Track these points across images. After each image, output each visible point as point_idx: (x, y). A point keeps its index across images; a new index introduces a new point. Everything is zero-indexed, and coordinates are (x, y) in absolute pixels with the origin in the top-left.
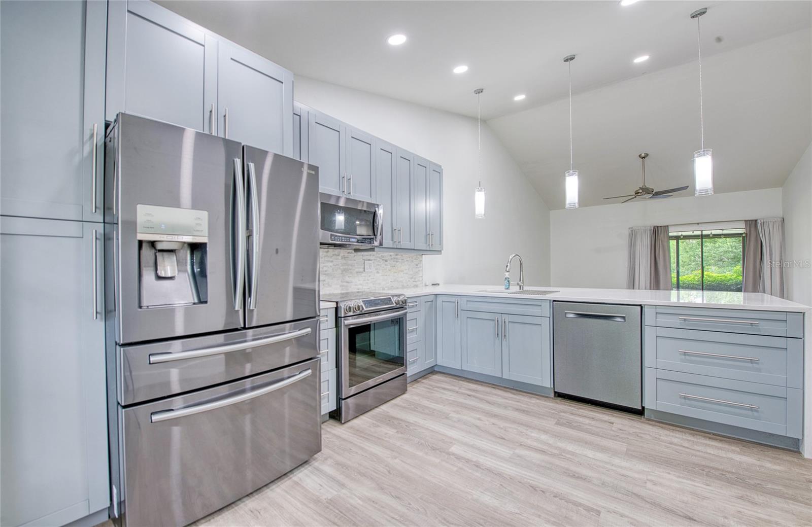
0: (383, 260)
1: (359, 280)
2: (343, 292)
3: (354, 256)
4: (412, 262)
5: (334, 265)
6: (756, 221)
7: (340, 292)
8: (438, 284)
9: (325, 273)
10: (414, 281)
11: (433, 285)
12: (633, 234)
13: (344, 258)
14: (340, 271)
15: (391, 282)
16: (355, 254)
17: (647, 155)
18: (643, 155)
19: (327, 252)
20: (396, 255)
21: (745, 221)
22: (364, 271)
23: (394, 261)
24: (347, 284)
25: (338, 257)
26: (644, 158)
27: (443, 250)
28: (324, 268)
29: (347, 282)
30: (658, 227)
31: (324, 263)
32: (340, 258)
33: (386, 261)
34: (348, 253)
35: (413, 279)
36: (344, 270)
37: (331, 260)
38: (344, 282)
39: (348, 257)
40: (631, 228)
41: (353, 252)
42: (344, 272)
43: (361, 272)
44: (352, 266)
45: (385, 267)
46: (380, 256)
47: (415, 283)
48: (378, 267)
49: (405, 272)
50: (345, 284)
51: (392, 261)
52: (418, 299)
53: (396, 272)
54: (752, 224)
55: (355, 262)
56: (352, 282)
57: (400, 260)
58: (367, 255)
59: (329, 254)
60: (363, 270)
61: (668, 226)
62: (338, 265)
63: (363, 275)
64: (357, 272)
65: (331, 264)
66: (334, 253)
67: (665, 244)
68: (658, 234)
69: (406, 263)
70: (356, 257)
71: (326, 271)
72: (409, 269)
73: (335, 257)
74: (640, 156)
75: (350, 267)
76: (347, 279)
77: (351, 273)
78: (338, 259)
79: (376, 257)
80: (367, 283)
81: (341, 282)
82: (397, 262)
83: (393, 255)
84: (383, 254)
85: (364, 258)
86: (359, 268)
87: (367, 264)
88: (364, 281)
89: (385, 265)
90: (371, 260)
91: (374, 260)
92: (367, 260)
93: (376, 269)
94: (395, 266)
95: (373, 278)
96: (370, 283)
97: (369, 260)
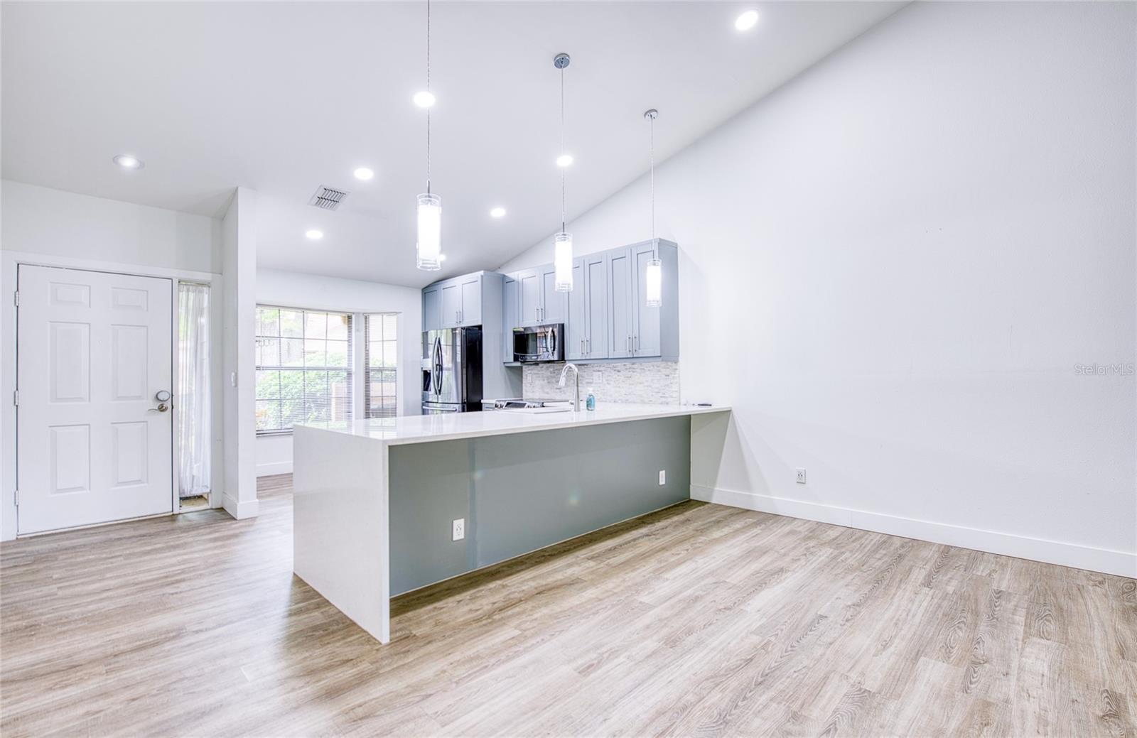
0: (615, 371)
4: (659, 371)
10: (661, 397)
20: (633, 364)
23: (629, 372)
33: (619, 371)
35: (660, 395)
45: (618, 378)
46: (611, 366)
47: (664, 399)
48: (609, 378)
49: (646, 384)
51: (627, 371)
53: (633, 384)
57: (638, 370)
69: (648, 373)
72: (652, 380)
82: (634, 372)
83: (628, 364)
84: (615, 365)
85: (594, 369)
86: (589, 379)
87: (596, 375)
88: (593, 391)
89: (618, 376)
90: (601, 371)
91: (605, 371)
92: (596, 371)
93: (606, 380)
94: (631, 377)
95: (604, 390)
96: (600, 394)
97: (599, 371)
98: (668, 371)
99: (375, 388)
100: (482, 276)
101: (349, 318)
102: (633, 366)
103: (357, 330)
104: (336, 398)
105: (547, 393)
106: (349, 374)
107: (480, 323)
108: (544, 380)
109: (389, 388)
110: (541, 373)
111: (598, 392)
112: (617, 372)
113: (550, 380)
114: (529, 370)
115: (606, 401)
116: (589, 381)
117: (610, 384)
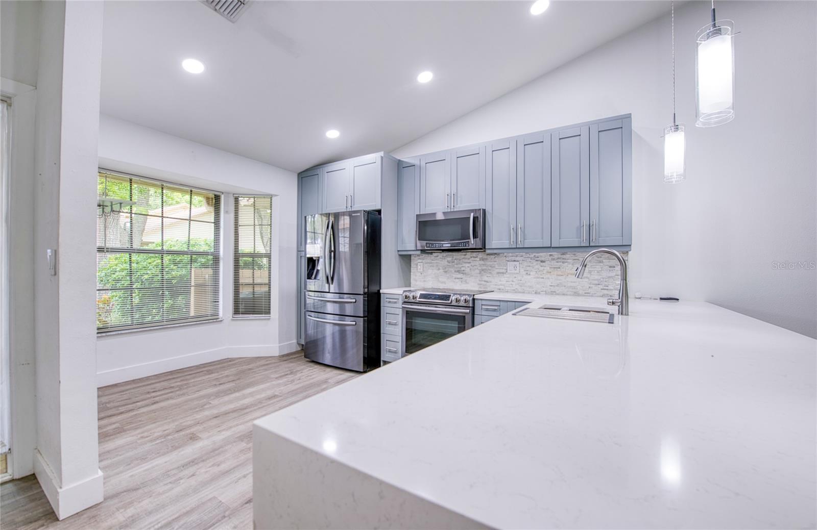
1: (500, 281)
2: (480, 289)
4: (600, 262)
5: (471, 266)
7: (477, 289)
9: (463, 272)
13: (482, 259)
14: (478, 271)
16: (496, 255)
19: (465, 255)
22: (507, 272)
23: (557, 262)
24: (486, 283)
25: (476, 259)
27: (632, 244)
29: (485, 281)
31: (462, 264)
33: (542, 262)
34: (487, 255)
35: (601, 287)
36: (483, 270)
37: (468, 261)
38: (482, 281)
39: (487, 259)
42: (482, 272)
43: (503, 273)
44: (491, 266)
46: (532, 256)
47: (606, 292)
48: (528, 268)
50: (483, 283)
51: (555, 262)
53: (561, 275)
55: (496, 263)
56: (491, 282)
58: (512, 256)
59: (466, 256)
62: (476, 266)
63: (505, 275)
64: (498, 273)
66: (472, 256)
70: (496, 258)
71: (464, 271)
73: (473, 259)
75: (490, 268)
76: (485, 278)
77: (490, 273)
78: (476, 261)
79: (525, 258)
81: (480, 281)
82: (563, 263)
83: (556, 254)
84: (537, 255)
85: (507, 259)
86: (500, 269)
87: (511, 265)
88: (507, 281)
89: (541, 266)
90: (518, 261)
91: (523, 260)
92: (512, 261)
93: (525, 271)
94: (559, 268)
95: (521, 280)
96: (516, 285)
97: (515, 261)
99: (246, 275)
100: (382, 157)
101: (217, 198)
102: (564, 256)
103: (226, 212)
104: (196, 286)
105: (444, 283)
106: (216, 260)
107: (378, 207)
108: (439, 269)
109: (261, 276)
110: (435, 261)
111: (513, 283)
112: (540, 262)
113: (447, 269)
114: (419, 259)
115: (524, 293)
116: (501, 271)
117: (530, 275)
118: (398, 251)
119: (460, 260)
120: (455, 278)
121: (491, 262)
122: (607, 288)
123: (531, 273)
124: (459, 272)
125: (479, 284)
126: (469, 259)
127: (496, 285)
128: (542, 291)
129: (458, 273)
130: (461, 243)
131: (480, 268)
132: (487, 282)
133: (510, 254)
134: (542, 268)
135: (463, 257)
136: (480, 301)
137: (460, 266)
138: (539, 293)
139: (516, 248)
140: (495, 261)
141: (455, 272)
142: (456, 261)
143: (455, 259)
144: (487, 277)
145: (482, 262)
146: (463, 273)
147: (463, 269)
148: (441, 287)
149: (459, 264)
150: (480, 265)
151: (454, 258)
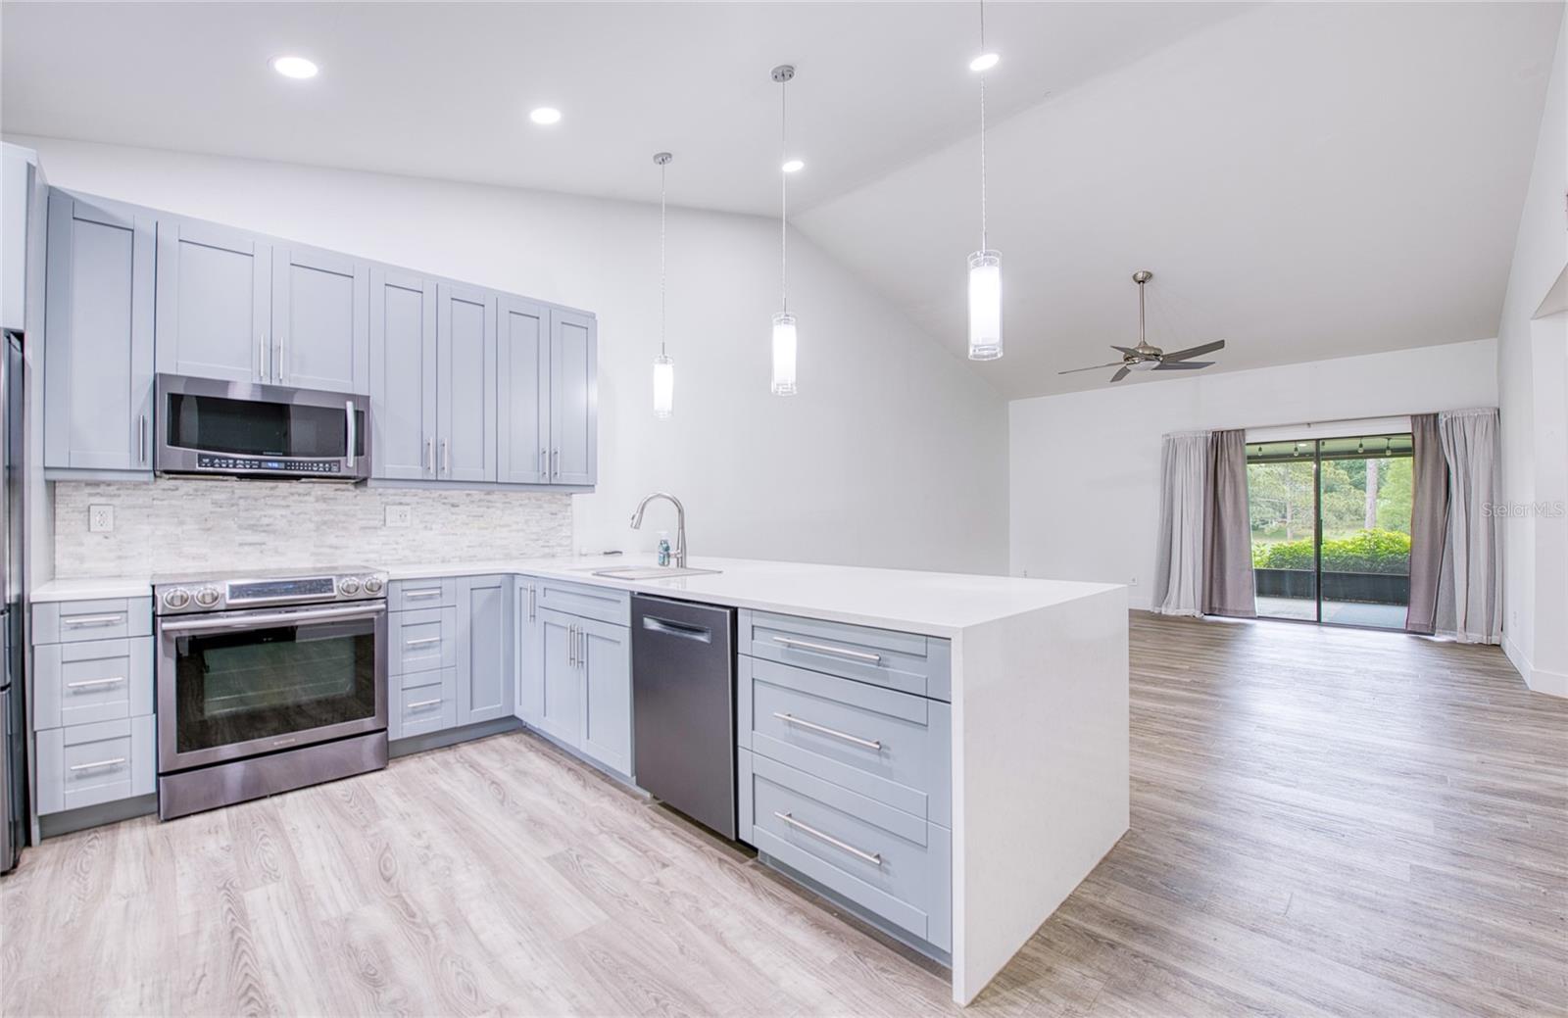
0: (444, 504)
1: (369, 544)
2: (319, 565)
3: (356, 496)
4: (540, 507)
5: (292, 513)
6: (1436, 415)
8: (621, 552)
9: (266, 528)
10: (543, 546)
11: (606, 553)
12: (1172, 448)
13: (324, 499)
14: (312, 526)
15: (469, 547)
16: (358, 491)
17: (1149, 276)
18: (1140, 276)
20: (488, 493)
21: (1412, 416)
22: (385, 525)
23: (479, 507)
24: (332, 550)
25: (306, 498)
26: (1143, 282)
27: (596, 483)
28: (263, 519)
29: (331, 547)
30: (1222, 432)
31: (262, 510)
32: (311, 499)
33: (453, 505)
34: (336, 490)
35: (541, 543)
36: (325, 523)
38: (324, 546)
40: (1168, 435)
41: (351, 487)
42: (324, 527)
43: (375, 528)
44: (346, 515)
45: (451, 517)
46: (437, 495)
47: (547, 550)
48: (428, 517)
49: (515, 527)
50: (325, 550)
51: (474, 506)
52: (444, 583)
53: (486, 529)
54: (1428, 423)
55: (358, 507)
56: (347, 547)
57: (498, 505)
58: (395, 495)
59: (277, 492)
60: (382, 523)
61: (1243, 430)
62: (305, 514)
63: (380, 533)
64: (363, 528)
65: (283, 512)
66: (293, 490)
67: (1239, 470)
68: (1221, 448)
69: (518, 509)
70: (358, 498)
71: (268, 525)
72: (527, 522)
73: (296, 497)
74: (1135, 277)
75: (343, 518)
77: (344, 528)
78: (305, 502)
79: (421, 498)
80: (395, 549)
81: (316, 546)
82: (488, 507)
83: (477, 494)
84: (444, 493)
85: (384, 500)
86: (369, 519)
87: (393, 513)
88: (383, 544)
89: (453, 514)
90: (408, 504)
91: (418, 503)
92: (394, 504)
93: (421, 522)
94: (482, 516)
95: (414, 540)
96: (403, 549)
97: (401, 504)
98: (554, 508)
102: (489, 497)
107: (18, 323)
108: (182, 523)
110: (165, 503)
111: (395, 546)
112: (449, 506)
113: (209, 524)
114: (90, 495)
115: (420, 563)
116: (372, 523)
117: (431, 529)
118: (46, 468)
119: (256, 500)
120: (241, 545)
121: (347, 505)
122: (547, 544)
123: (434, 526)
124: (253, 528)
125: (313, 554)
126: (284, 498)
127: (358, 553)
128: (453, 557)
129: (250, 532)
130: (318, 463)
131: (315, 519)
132: (336, 548)
133: (391, 491)
134: (454, 517)
135: (268, 492)
136: (399, 585)
137: (257, 514)
138: (449, 561)
139: (437, 481)
140: (357, 505)
141: (240, 527)
142: (242, 502)
143: (241, 498)
144: (337, 536)
145: (322, 506)
146: (268, 530)
147: (265, 521)
148: (190, 571)
149: (256, 509)
150: (318, 513)
151: (236, 496)
